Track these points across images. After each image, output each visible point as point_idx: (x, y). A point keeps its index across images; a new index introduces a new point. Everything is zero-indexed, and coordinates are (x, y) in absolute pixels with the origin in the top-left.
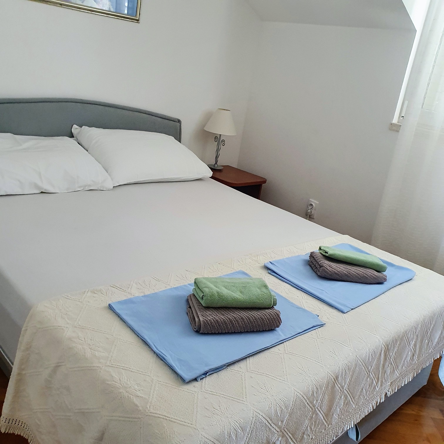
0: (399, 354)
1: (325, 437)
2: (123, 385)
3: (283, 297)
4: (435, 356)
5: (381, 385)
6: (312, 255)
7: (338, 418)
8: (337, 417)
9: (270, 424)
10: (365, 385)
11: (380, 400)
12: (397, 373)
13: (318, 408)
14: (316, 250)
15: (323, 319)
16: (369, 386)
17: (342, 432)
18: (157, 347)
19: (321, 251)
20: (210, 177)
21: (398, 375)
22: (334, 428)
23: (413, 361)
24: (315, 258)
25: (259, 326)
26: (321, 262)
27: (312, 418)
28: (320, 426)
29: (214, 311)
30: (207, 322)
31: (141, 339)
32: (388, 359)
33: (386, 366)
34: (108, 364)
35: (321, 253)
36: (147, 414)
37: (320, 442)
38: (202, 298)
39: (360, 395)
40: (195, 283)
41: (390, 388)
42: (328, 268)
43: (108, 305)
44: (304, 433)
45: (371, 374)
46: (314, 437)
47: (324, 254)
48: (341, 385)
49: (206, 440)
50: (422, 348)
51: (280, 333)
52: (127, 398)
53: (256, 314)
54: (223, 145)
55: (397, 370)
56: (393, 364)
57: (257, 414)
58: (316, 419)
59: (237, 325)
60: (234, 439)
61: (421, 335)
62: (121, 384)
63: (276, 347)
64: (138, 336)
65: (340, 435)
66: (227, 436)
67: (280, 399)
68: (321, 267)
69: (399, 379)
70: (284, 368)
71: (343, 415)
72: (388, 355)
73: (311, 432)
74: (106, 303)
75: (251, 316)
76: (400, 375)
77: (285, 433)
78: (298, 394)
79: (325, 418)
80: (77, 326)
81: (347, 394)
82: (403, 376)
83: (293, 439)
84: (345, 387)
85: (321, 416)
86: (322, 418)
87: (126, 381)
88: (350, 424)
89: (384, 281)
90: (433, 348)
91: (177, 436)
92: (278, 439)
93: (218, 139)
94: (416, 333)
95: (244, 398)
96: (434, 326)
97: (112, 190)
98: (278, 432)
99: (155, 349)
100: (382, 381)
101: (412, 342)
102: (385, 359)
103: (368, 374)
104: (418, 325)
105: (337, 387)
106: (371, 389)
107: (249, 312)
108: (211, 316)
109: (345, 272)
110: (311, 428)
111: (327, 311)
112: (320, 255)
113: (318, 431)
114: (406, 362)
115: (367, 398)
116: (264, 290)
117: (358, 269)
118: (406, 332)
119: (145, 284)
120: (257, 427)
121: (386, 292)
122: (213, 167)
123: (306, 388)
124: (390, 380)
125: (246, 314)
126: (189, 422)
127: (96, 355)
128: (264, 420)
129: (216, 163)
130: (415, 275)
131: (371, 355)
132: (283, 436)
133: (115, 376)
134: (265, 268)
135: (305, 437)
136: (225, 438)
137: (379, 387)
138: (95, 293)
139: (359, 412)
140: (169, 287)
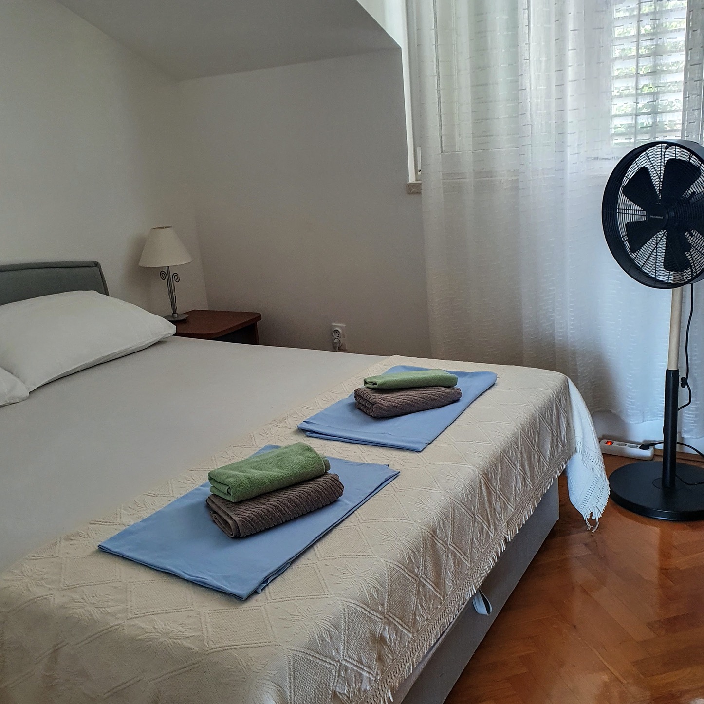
0: (505, 483)
1: (443, 614)
2: (161, 632)
3: (337, 459)
4: (554, 475)
5: (495, 529)
6: (358, 394)
7: (453, 585)
8: (451, 584)
9: (368, 612)
10: (474, 533)
11: (501, 549)
12: (511, 508)
13: (423, 578)
14: (361, 385)
15: (396, 468)
16: (479, 533)
17: (464, 603)
18: (188, 573)
19: (368, 385)
20: (174, 335)
21: (512, 510)
22: (452, 599)
23: (527, 488)
24: (362, 396)
25: (316, 501)
26: (372, 398)
27: (418, 591)
28: (433, 601)
29: (250, 503)
30: (246, 521)
31: (162, 572)
32: (492, 491)
33: (493, 502)
34: (130, 616)
35: (368, 387)
36: (207, 653)
37: (440, 621)
38: (228, 492)
39: (471, 549)
40: (211, 479)
41: (509, 530)
42: (383, 402)
43: (97, 548)
44: (415, 615)
45: (476, 517)
46: (429, 617)
47: (372, 386)
48: (443, 541)
49: (295, 653)
50: (534, 468)
51: (346, 502)
52: (172, 644)
53: (308, 488)
54: (177, 281)
55: (511, 504)
56: (502, 497)
57: (348, 604)
58: (425, 592)
59: (288, 511)
60: (329, 641)
61: (525, 450)
62: (158, 632)
63: (347, 520)
64: (156, 570)
65: (463, 607)
66: (319, 640)
67: (371, 577)
68: (373, 404)
69: (516, 516)
70: (365, 540)
71: (458, 580)
72: (491, 487)
73: (424, 611)
74: (93, 546)
75: (302, 492)
76: (515, 509)
77: (390, 619)
78: (391, 565)
79: (435, 588)
80: (66, 588)
81: (455, 551)
82: (519, 509)
83: (403, 625)
84: (449, 542)
85: (430, 586)
86: (433, 589)
87: (163, 626)
88: (471, 589)
89: (459, 396)
90: (548, 464)
91: (257, 662)
92: (384, 629)
93: (166, 275)
94: (518, 449)
95: (326, 590)
96: (539, 433)
97: (28, 398)
98: (381, 619)
99: (187, 577)
100: (495, 523)
101: (516, 462)
102: (489, 493)
103: (473, 518)
104: (517, 438)
105: (438, 544)
106: (483, 537)
107: (297, 489)
108: (248, 511)
109: (406, 401)
110: (422, 606)
111: (397, 457)
112: (368, 389)
113: (433, 607)
114: (518, 491)
115: (483, 550)
116: (308, 454)
117: (421, 392)
118: (504, 451)
119: (138, 506)
120: (353, 620)
121: (466, 410)
122: (172, 319)
123: (399, 556)
124: (505, 519)
125: (294, 493)
126: (265, 641)
127: (109, 612)
128: (359, 608)
129: (175, 312)
130: (497, 378)
131: (468, 492)
132: (390, 623)
133: (147, 627)
134: (300, 431)
135: (418, 619)
136: (318, 644)
137: (493, 532)
138: (72, 540)
139: (478, 571)
140: (173, 500)
